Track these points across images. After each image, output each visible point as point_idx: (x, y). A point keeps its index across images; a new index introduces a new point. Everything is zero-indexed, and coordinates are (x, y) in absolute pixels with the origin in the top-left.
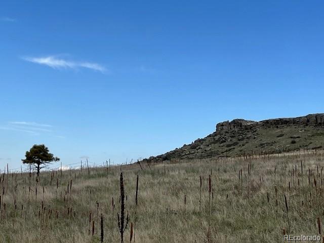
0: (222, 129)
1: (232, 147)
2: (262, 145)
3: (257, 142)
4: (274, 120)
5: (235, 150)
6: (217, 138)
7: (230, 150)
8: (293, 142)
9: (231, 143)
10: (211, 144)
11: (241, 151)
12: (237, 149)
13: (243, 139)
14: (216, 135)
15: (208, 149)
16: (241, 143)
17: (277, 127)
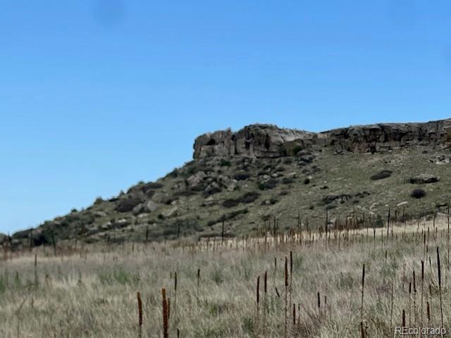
0: (211, 154)
1: (241, 207)
2: (327, 200)
3: (314, 193)
4: (364, 129)
5: (251, 216)
6: (195, 179)
7: (233, 216)
8: (418, 195)
9: (237, 195)
10: (176, 196)
11: (266, 218)
12: (255, 212)
13: (271, 185)
14: (192, 172)
15: (168, 212)
16: (266, 195)
17: (373, 150)
